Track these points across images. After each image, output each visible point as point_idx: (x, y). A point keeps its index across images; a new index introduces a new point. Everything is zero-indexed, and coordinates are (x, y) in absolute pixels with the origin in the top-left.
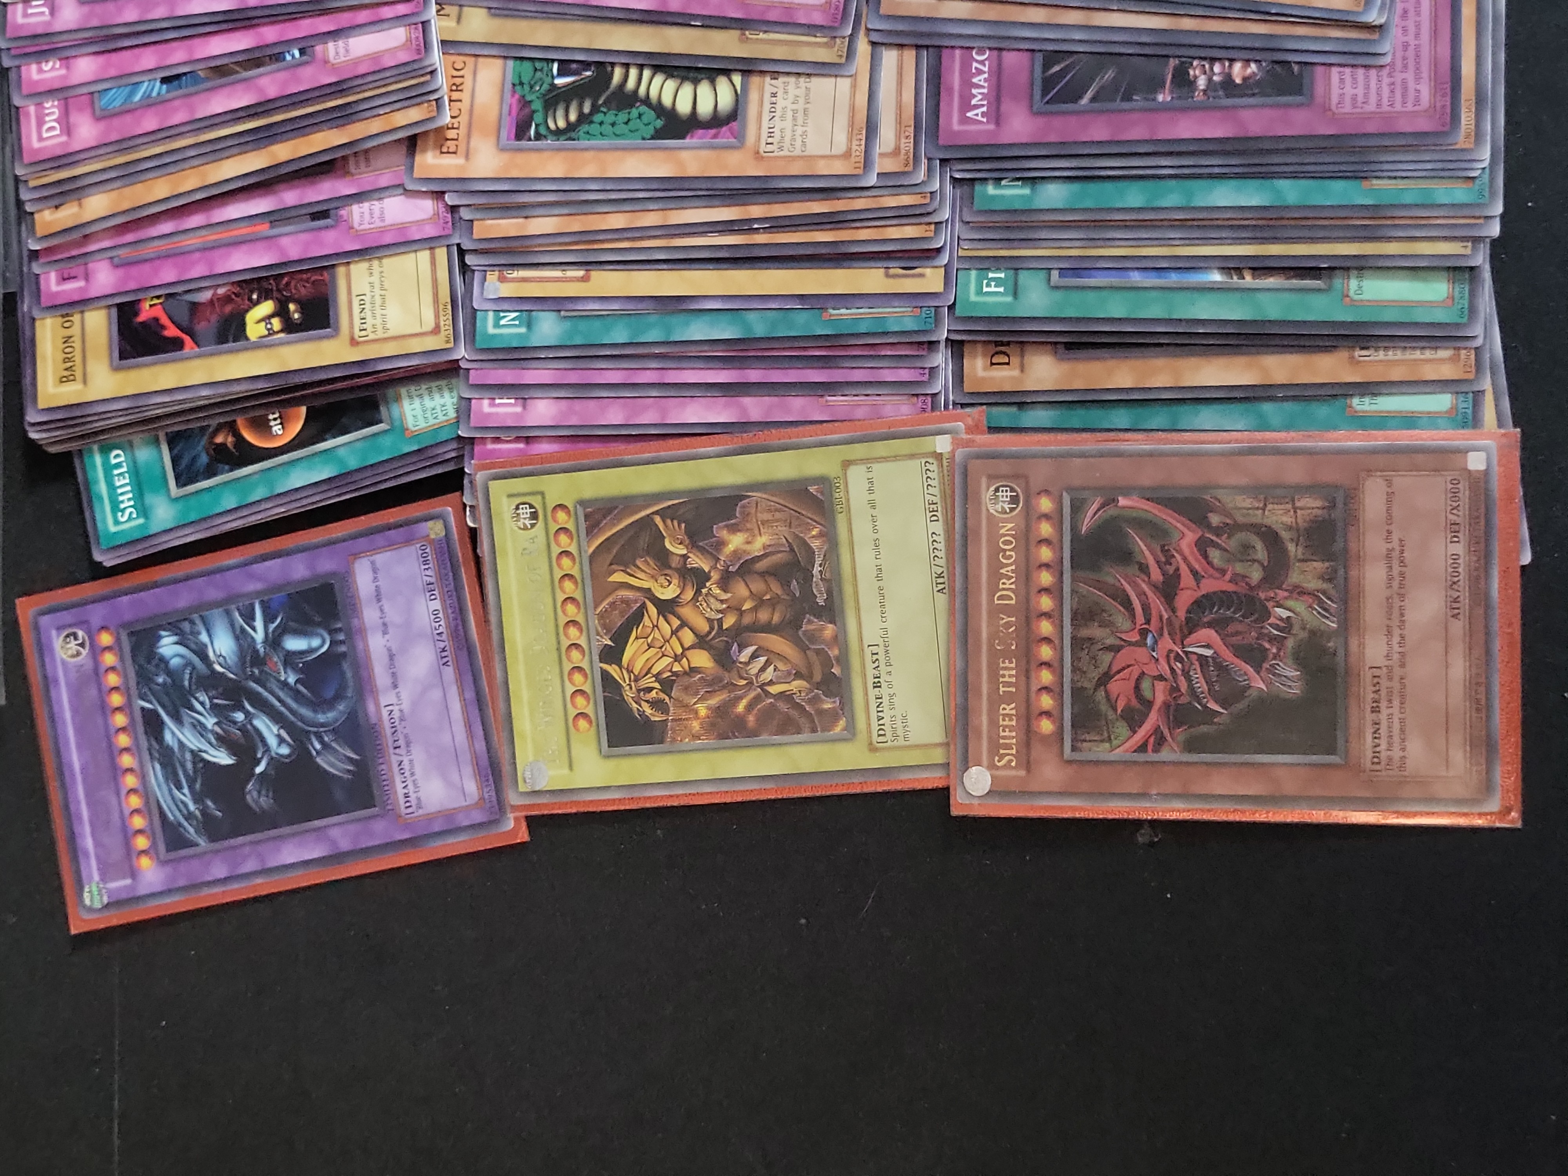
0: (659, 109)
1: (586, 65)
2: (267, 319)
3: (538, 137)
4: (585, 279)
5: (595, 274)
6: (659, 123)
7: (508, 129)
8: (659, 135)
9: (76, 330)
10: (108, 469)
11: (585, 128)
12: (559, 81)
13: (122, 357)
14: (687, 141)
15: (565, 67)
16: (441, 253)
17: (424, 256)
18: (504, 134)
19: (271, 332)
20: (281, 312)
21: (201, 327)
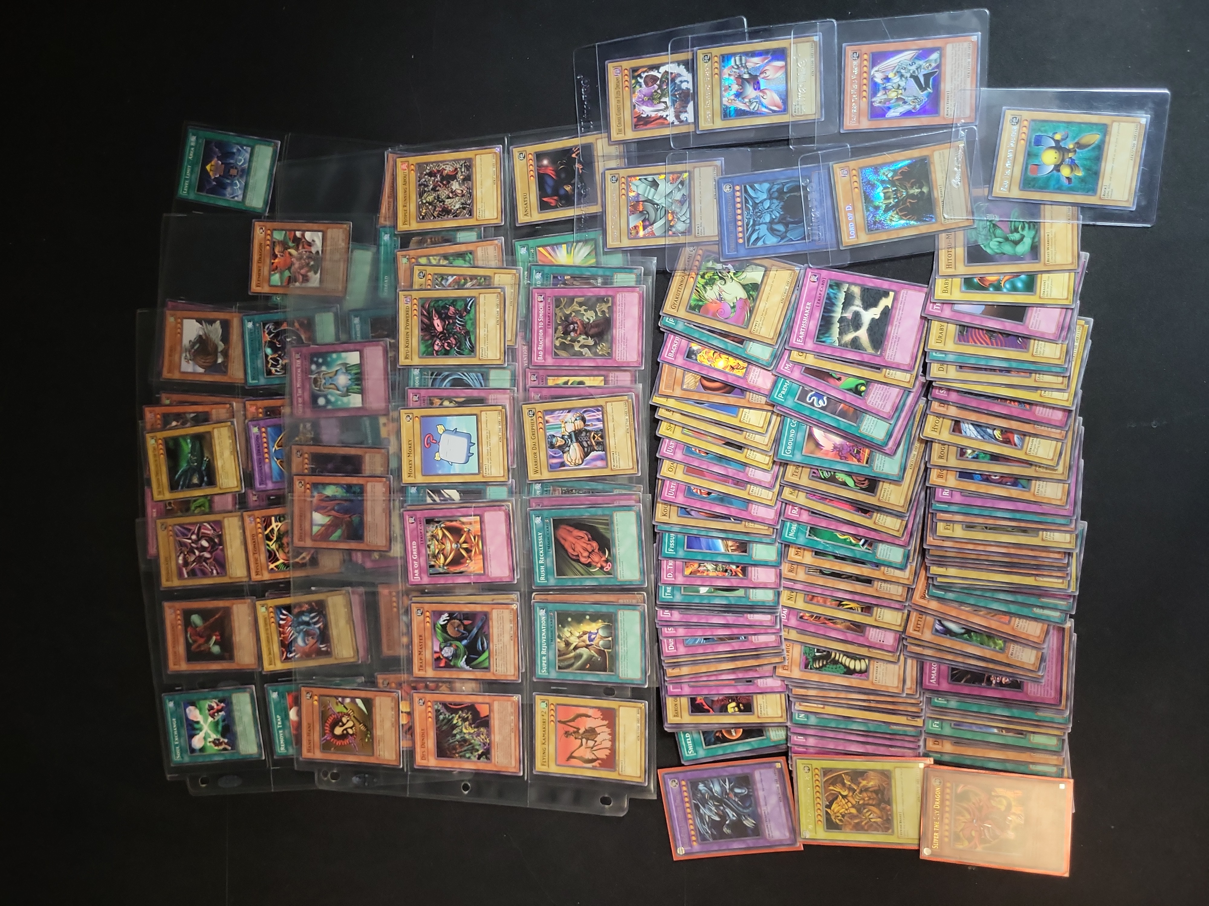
0: (845, 666)
1: (824, 651)
2: (734, 707)
3: (811, 669)
4: (823, 708)
5: (826, 707)
6: (845, 670)
7: (802, 666)
8: (845, 673)
9: (678, 702)
10: (685, 739)
11: (824, 668)
12: (817, 654)
13: (692, 712)
14: (853, 676)
15: (818, 651)
16: (783, 695)
17: (778, 695)
18: (801, 666)
19: (735, 711)
20: (738, 706)
21: (715, 707)
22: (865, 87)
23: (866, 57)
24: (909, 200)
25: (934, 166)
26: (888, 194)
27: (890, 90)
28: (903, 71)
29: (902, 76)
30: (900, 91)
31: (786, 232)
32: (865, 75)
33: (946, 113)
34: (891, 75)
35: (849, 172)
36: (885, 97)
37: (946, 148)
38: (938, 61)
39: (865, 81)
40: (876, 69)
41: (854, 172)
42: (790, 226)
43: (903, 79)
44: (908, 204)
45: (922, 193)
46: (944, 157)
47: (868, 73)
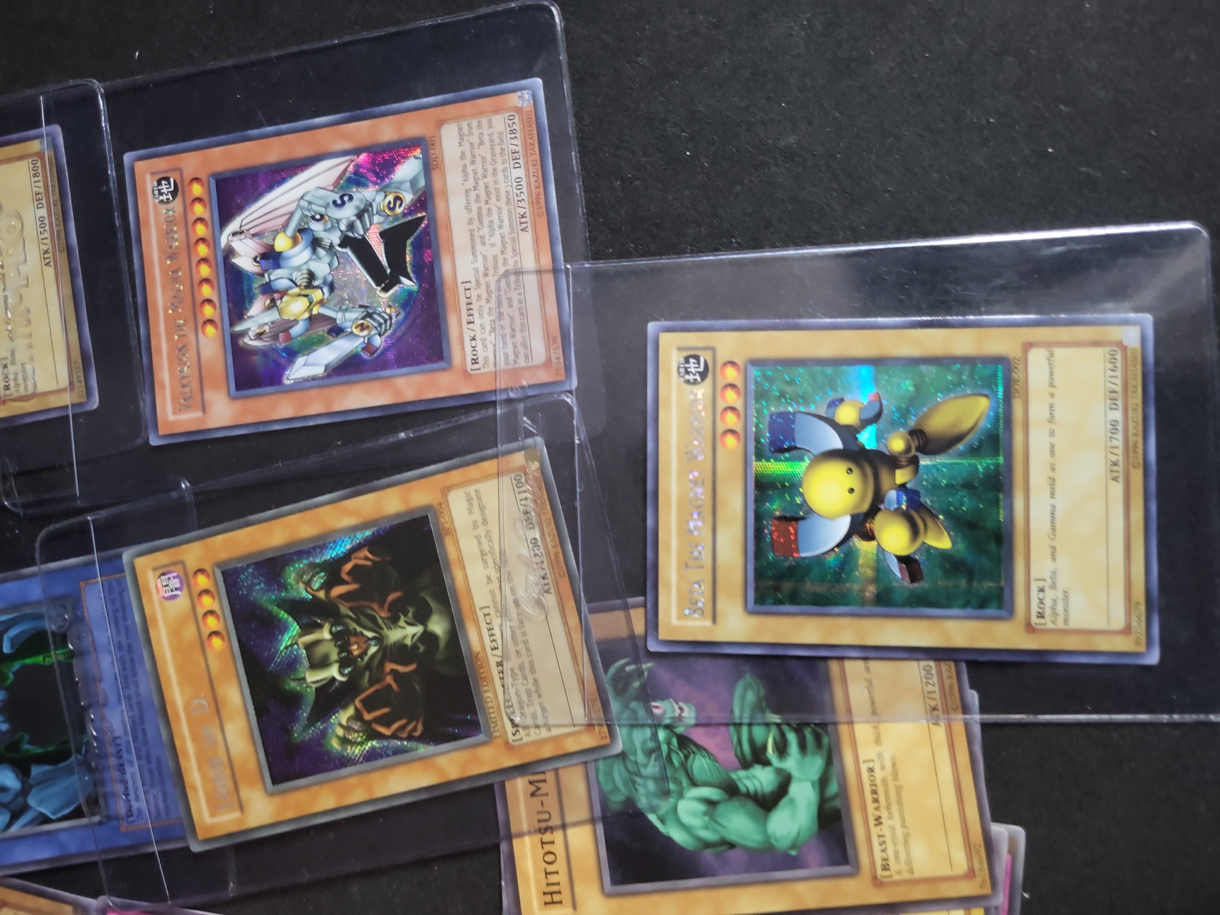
22: (207, 291)
23: (197, 190)
24: (389, 666)
25: (457, 542)
26: (320, 650)
27: (283, 293)
28: (317, 227)
29: (315, 243)
30: (317, 295)
31: (25, 791)
32: (203, 250)
33: (469, 357)
34: (282, 243)
35: (186, 582)
36: (273, 316)
37: (486, 477)
38: (422, 183)
39: (205, 270)
40: (234, 226)
41: (202, 581)
42: (36, 770)
43: (321, 252)
44: (389, 679)
45: (428, 637)
46: (482, 508)
47: (212, 242)
